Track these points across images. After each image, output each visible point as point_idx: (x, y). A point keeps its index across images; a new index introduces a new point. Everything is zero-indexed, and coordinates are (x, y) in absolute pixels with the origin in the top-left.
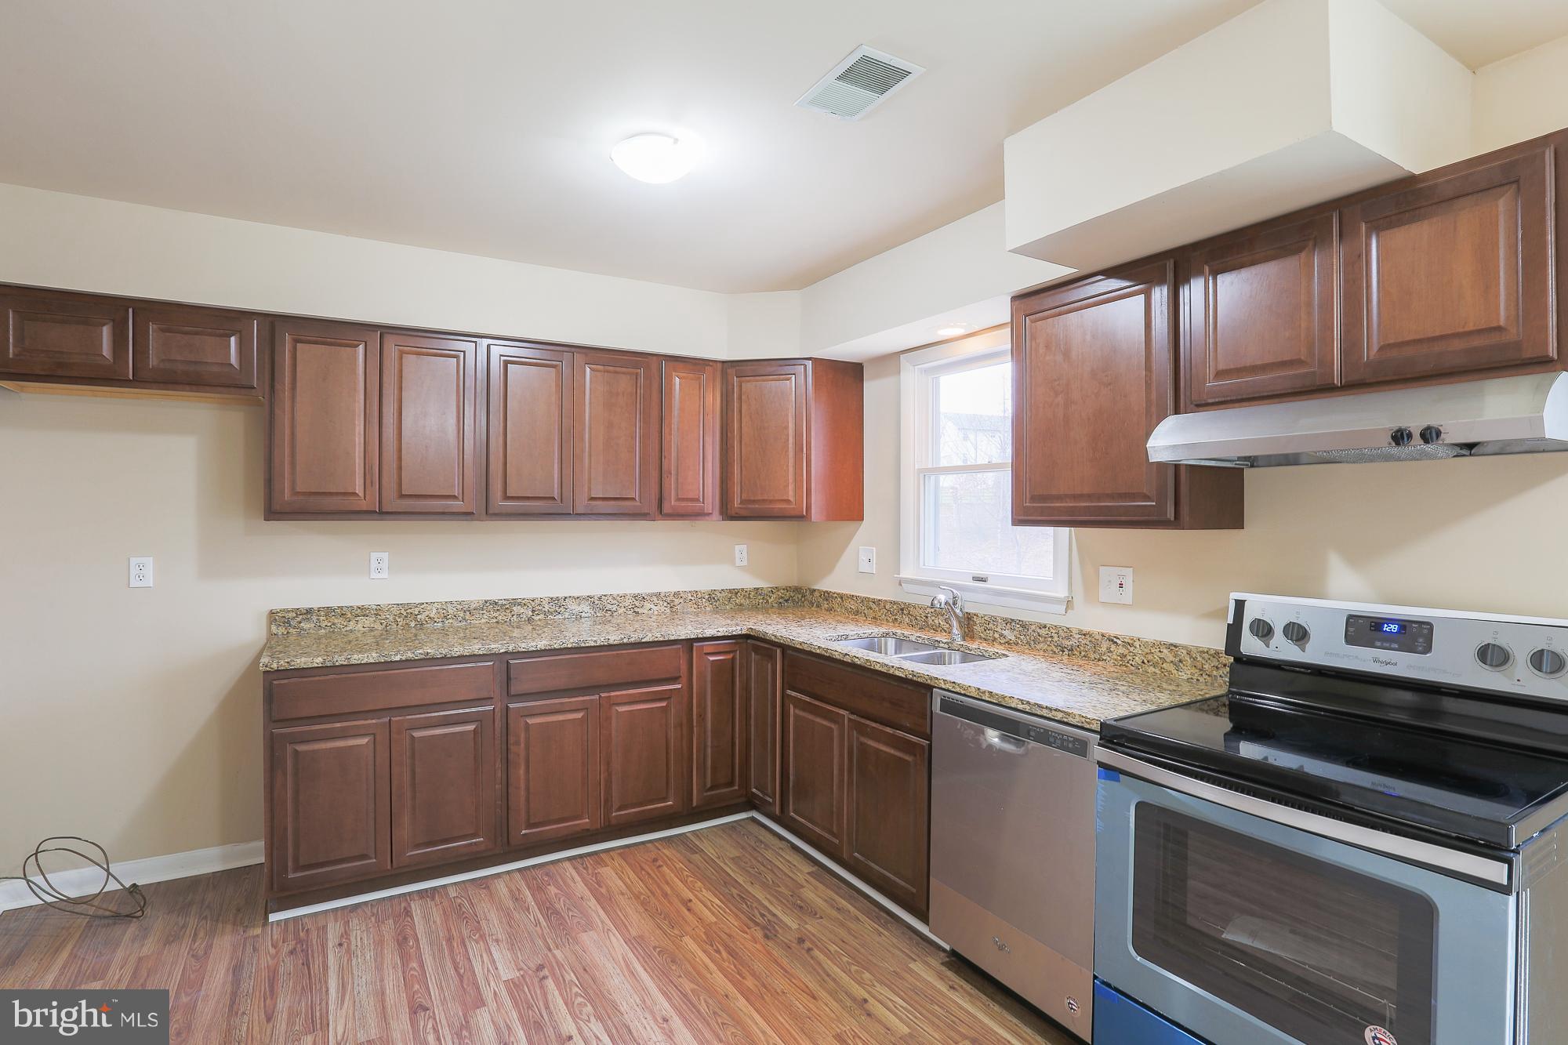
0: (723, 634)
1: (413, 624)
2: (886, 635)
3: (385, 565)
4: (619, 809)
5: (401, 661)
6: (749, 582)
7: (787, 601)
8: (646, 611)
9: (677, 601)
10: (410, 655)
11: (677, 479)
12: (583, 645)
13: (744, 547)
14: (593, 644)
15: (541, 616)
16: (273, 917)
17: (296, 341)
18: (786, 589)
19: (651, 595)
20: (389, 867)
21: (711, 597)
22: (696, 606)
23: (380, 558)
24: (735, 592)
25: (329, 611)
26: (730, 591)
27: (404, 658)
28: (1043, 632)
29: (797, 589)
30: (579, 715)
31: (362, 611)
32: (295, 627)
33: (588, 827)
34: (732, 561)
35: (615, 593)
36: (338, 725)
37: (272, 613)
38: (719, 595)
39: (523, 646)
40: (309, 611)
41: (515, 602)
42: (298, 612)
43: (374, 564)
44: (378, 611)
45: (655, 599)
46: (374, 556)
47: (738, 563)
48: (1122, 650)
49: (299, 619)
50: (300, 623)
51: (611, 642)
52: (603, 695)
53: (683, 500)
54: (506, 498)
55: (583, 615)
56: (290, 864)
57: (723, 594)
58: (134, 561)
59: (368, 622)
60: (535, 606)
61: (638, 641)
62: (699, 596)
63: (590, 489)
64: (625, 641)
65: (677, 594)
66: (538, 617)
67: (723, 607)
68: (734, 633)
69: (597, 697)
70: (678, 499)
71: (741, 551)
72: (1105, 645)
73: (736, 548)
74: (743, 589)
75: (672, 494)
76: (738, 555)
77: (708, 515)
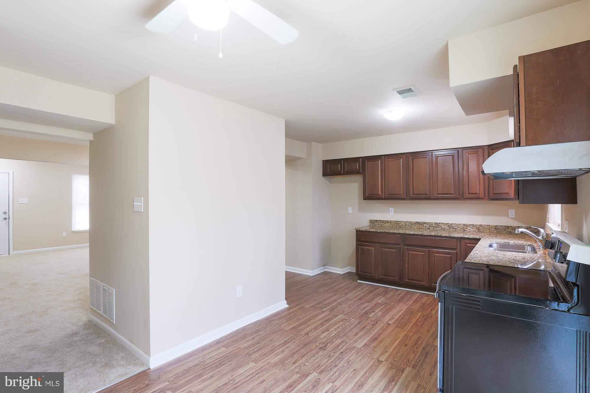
0: (472, 238)
1: (398, 226)
3: (393, 211)
6: (515, 224)
8: (468, 230)
9: (481, 228)
11: (469, 187)
12: (423, 234)
13: (514, 211)
14: (426, 234)
15: (432, 228)
16: (358, 281)
17: (368, 162)
19: (471, 225)
20: (377, 278)
21: (496, 227)
22: (489, 230)
23: (392, 209)
24: (508, 227)
25: (381, 221)
26: (505, 226)
30: (423, 253)
32: (374, 224)
34: (508, 216)
36: (368, 244)
37: (370, 220)
38: (500, 227)
39: (407, 232)
40: (377, 221)
41: (424, 223)
43: (390, 211)
44: (391, 222)
45: (472, 226)
46: (390, 209)
47: (510, 216)
49: (375, 222)
51: (432, 234)
52: (430, 249)
53: (471, 193)
54: (414, 194)
55: (445, 229)
56: (359, 270)
57: (502, 227)
58: (349, 208)
59: (388, 224)
60: (430, 224)
61: (440, 235)
62: (491, 227)
63: (438, 191)
64: (436, 235)
65: (481, 225)
66: (431, 228)
67: (501, 232)
68: (477, 238)
69: (428, 249)
70: (469, 193)
71: (512, 212)
73: (510, 211)
74: (511, 226)
75: (467, 192)
76: (510, 214)
77: (483, 198)
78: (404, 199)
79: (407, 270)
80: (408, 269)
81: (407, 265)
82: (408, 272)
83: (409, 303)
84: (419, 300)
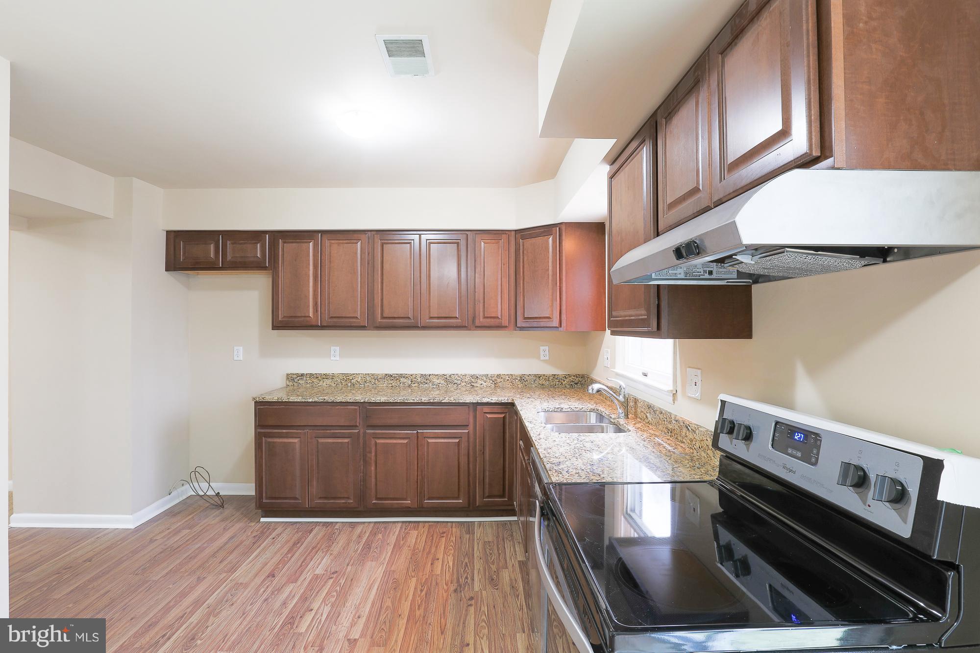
0: (495, 402)
1: (349, 385)
2: (592, 410)
3: (337, 353)
4: (430, 499)
6: (549, 370)
7: (576, 384)
8: (478, 385)
9: (499, 380)
10: (316, 400)
11: (484, 305)
12: (406, 401)
13: (547, 348)
14: (412, 401)
15: (416, 385)
16: (263, 520)
17: (284, 243)
18: (576, 376)
19: (483, 376)
20: (307, 506)
21: (522, 378)
22: (511, 384)
23: (335, 349)
24: (539, 376)
25: (311, 375)
26: (535, 375)
27: (313, 401)
28: (662, 416)
29: (583, 376)
30: (405, 441)
31: (326, 376)
32: (296, 383)
33: (410, 506)
34: (539, 358)
35: (460, 373)
36: (284, 431)
37: (287, 375)
38: (527, 377)
39: (373, 400)
40: (302, 375)
41: (401, 376)
42: (298, 375)
43: (332, 352)
44: (333, 377)
45: (484, 378)
46: (333, 348)
47: (542, 358)
49: (298, 379)
50: (300, 380)
51: (423, 401)
52: (419, 431)
53: (487, 317)
54: (383, 318)
56: (264, 495)
57: (530, 377)
58: (236, 348)
59: (328, 382)
60: (412, 378)
61: (439, 401)
62: (514, 377)
63: (429, 312)
64: (431, 401)
65: (499, 376)
67: (530, 385)
68: (503, 401)
69: (415, 432)
70: (485, 317)
71: (544, 350)
72: (684, 430)
73: (542, 348)
74: (544, 375)
75: (481, 314)
76: (542, 353)
77: (506, 327)
78: (363, 328)
79: (373, 480)
80: (376, 478)
81: (373, 468)
82: (376, 484)
83: (385, 559)
84: (402, 542)
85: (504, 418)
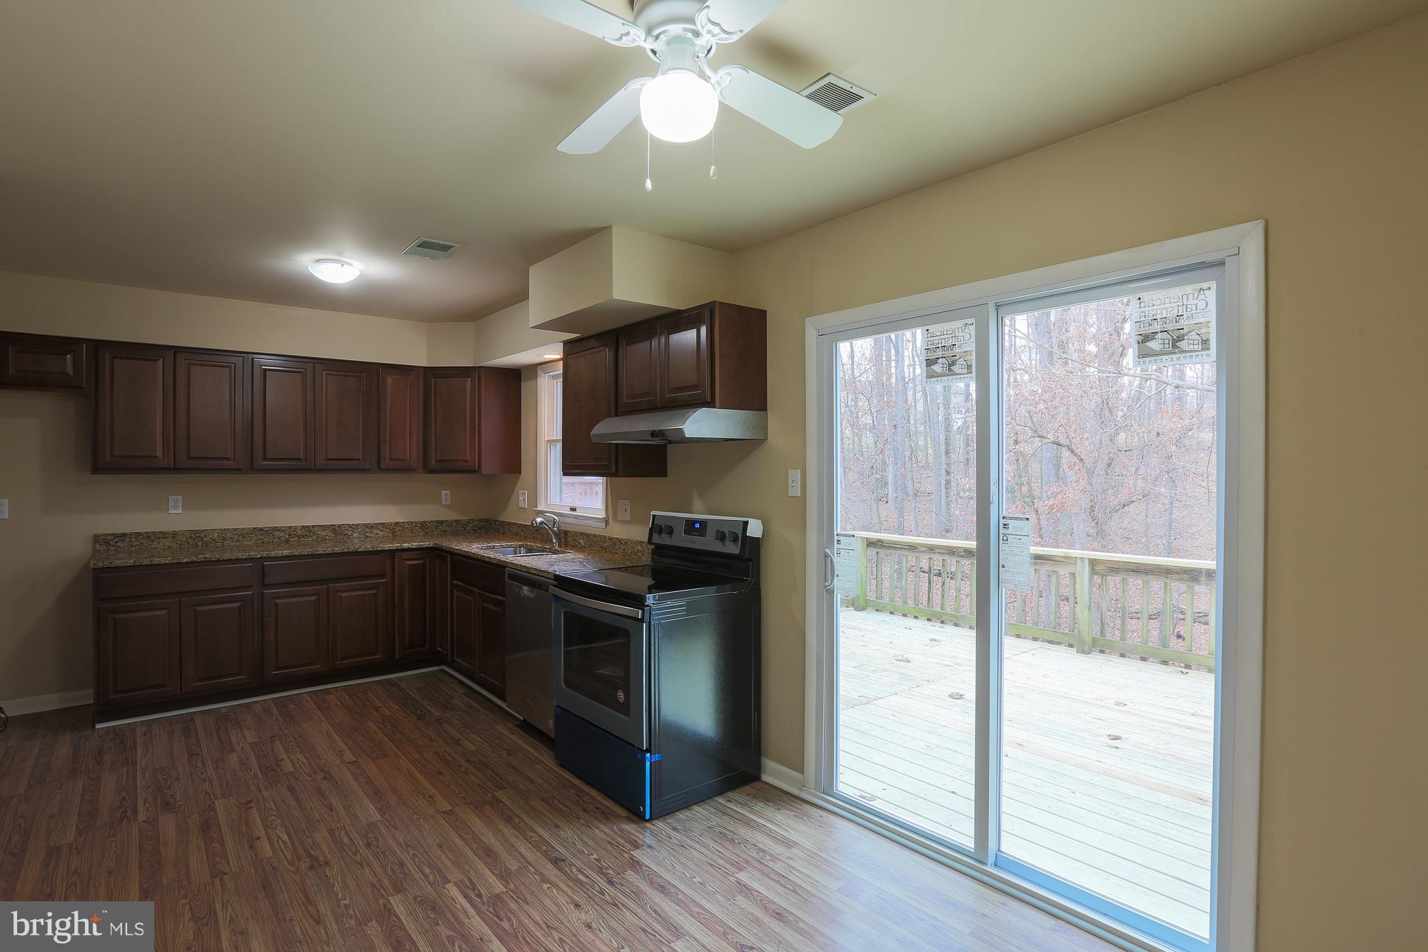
1: (200, 543)
2: (520, 546)
3: (180, 504)
4: (343, 659)
5: (188, 562)
6: (450, 516)
7: (480, 528)
8: (373, 536)
9: (397, 529)
11: (390, 447)
12: (316, 553)
13: (448, 492)
15: (296, 538)
16: (98, 726)
17: (114, 358)
18: (479, 520)
19: (378, 524)
20: (179, 693)
21: (423, 525)
22: (412, 532)
23: (176, 500)
24: (441, 523)
25: (138, 535)
26: (437, 522)
28: (595, 539)
29: (487, 521)
30: (313, 598)
31: (163, 535)
32: (113, 546)
33: (320, 671)
34: (440, 502)
35: (352, 523)
36: (144, 602)
37: (96, 536)
38: (429, 524)
39: (273, 554)
40: (124, 535)
41: (276, 529)
42: (115, 536)
43: (171, 504)
44: (174, 535)
45: (381, 527)
46: (171, 498)
47: (444, 503)
48: (624, 547)
49: (116, 540)
50: (117, 542)
52: (330, 585)
53: (396, 459)
54: (265, 459)
55: (327, 537)
56: (111, 690)
57: (432, 524)
59: (167, 542)
60: (291, 531)
61: (354, 550)
62: (414, 525)
63: (327, 453)
64: (346, 550)
65: (397, 524)
66: (293, 539)
67: (432, 532)
69: (326, 586)
70: (391, 459)
71: (445, 494)
72: (618, 544)
73: (443, 492)
74: (447, 521)
75: (388, 456)
76: (443, 497)
77: (414, 470)
79: (273, 648)
80: (276, 644)
81: (272, 634)
82: (276, 653)
85: (425, 562)
